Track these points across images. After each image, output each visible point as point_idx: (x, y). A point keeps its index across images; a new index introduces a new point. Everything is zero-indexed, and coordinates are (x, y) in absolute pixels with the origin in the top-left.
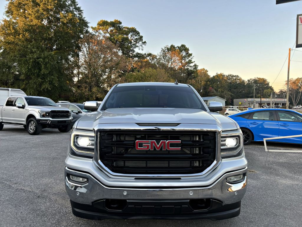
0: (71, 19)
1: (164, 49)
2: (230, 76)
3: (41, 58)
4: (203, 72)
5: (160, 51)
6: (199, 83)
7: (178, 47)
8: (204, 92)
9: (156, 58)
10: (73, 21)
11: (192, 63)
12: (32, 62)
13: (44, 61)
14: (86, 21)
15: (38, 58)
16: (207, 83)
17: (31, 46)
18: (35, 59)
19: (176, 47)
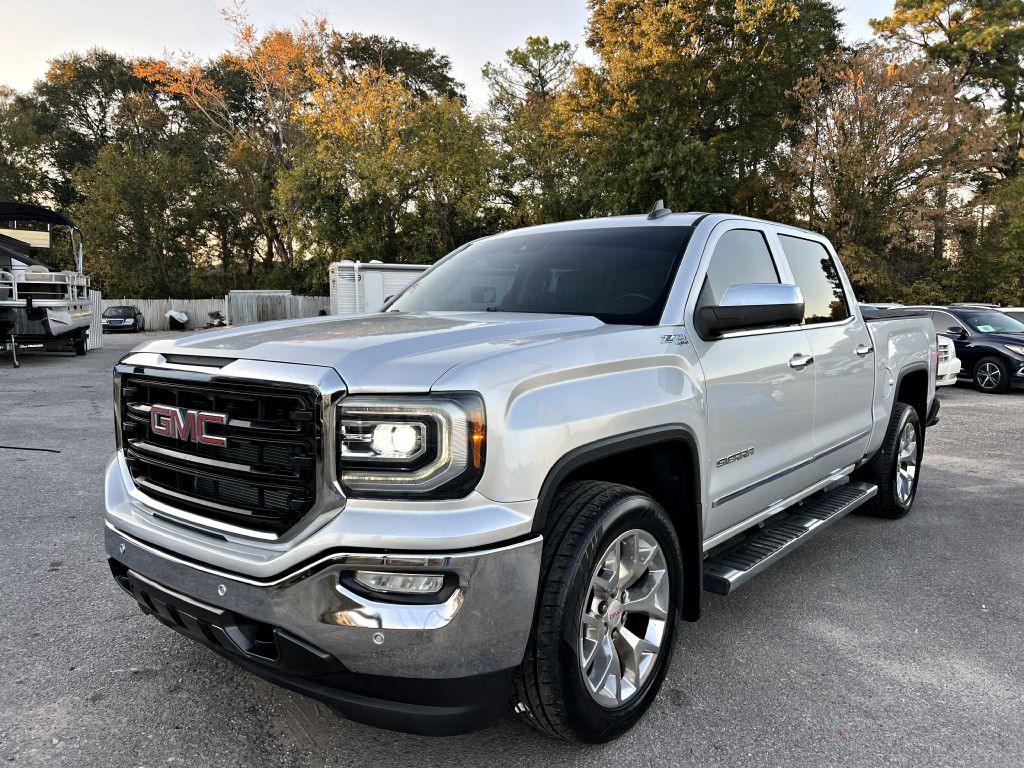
0: (772, 16)
3: (664, 165)
10: (781, 19)
12: (641, 183)
13: (673, 176)
14: (830, 7)
15: (656, 169)
17: (640, 132)
18: (647, 172)
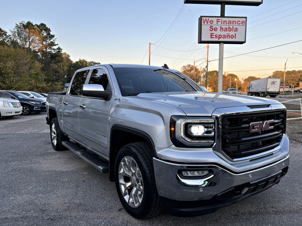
1: (19, 25)
2: (93, 62)
4: (65, 57)
5: (14, 27)
6: (61, 68)
7: (37, 26)
8: (68, 78)
9: (6, 35)
11: (55, 45)
16: (70, 69)
19: (34, 24)
